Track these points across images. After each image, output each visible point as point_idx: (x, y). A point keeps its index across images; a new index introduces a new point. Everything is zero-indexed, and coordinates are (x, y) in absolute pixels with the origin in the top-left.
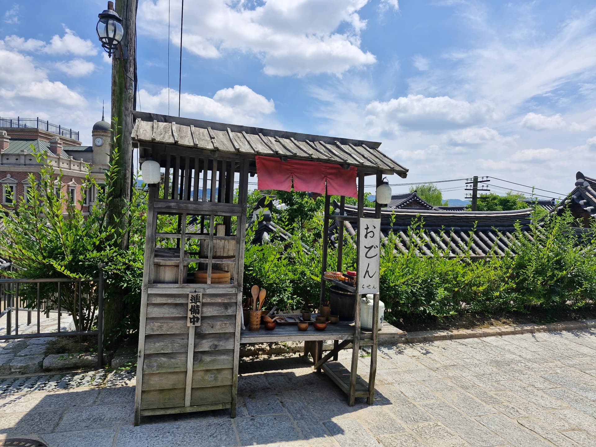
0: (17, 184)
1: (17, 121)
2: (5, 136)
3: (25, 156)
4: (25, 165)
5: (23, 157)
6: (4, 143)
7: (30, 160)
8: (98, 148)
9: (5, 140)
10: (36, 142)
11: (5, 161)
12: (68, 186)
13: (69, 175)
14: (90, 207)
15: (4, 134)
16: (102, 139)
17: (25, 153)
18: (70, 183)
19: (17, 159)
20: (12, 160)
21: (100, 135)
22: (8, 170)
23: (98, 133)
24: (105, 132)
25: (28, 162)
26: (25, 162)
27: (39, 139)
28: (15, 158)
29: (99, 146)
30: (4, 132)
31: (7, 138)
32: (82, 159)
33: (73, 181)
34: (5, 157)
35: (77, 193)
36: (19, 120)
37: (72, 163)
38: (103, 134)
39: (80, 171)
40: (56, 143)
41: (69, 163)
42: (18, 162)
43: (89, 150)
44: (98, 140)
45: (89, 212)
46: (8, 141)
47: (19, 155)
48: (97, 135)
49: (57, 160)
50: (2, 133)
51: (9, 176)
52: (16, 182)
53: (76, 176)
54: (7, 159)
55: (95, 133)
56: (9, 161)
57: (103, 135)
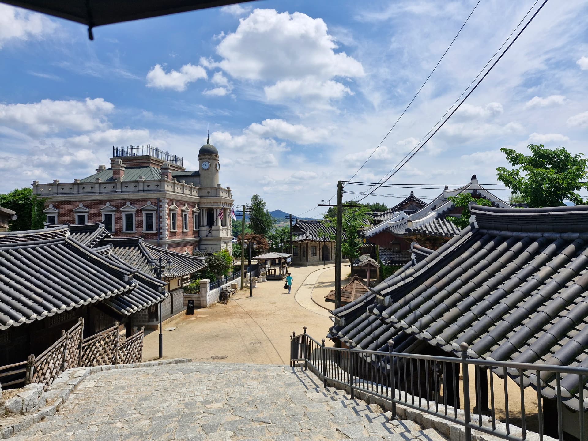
0: (136, 211)
1: (130, 150)
2: (121, 165)
3: (143, 182)
4: (144, 191)
5: (141, 184)
6: (121, 171)
7: (148, 186)
8: (206, 171)
9: (121, 168)
10: (148, 169)
11: (124, 189)
12: (182, 211)
13: (183, 199)
14: (200, 232)
15: (120, 163)
16: (208, 162)
17: (143, 180)
18: (184, 208)
19: (135, 186)
20: (131, 187)
21: (207, 158)
22: (128, 198)
23: (205, 157)
24: (212, 155)
25: (146, 188)
26: (143, 188)
27: (151, 166)
28: (133, 185)
29: (206, 170)
30: (120, 160)
31: (122, 167)
32: (192, 183)
33: (186, 206)
34: (124, 185)
35: (189, 218)
36: (131, 149)
37: (184, 187)
38: (209, 157)
39: (191, 195)
40: (167, 169)
41: (182, 188)
42: (136, 189)
43: (196, 174)
44: (204, 163)
45: (199, 237)
46: (124, 169)
47: (137, 182)
48: (203, 159)
49: (172, 185)
50: (118, 161)
51: (128, 204)
52: (136, 209)
53: (188, 200)
54: (126, 187)
55: (202, 157)
56: (128, 189)
57: (209, 159)
